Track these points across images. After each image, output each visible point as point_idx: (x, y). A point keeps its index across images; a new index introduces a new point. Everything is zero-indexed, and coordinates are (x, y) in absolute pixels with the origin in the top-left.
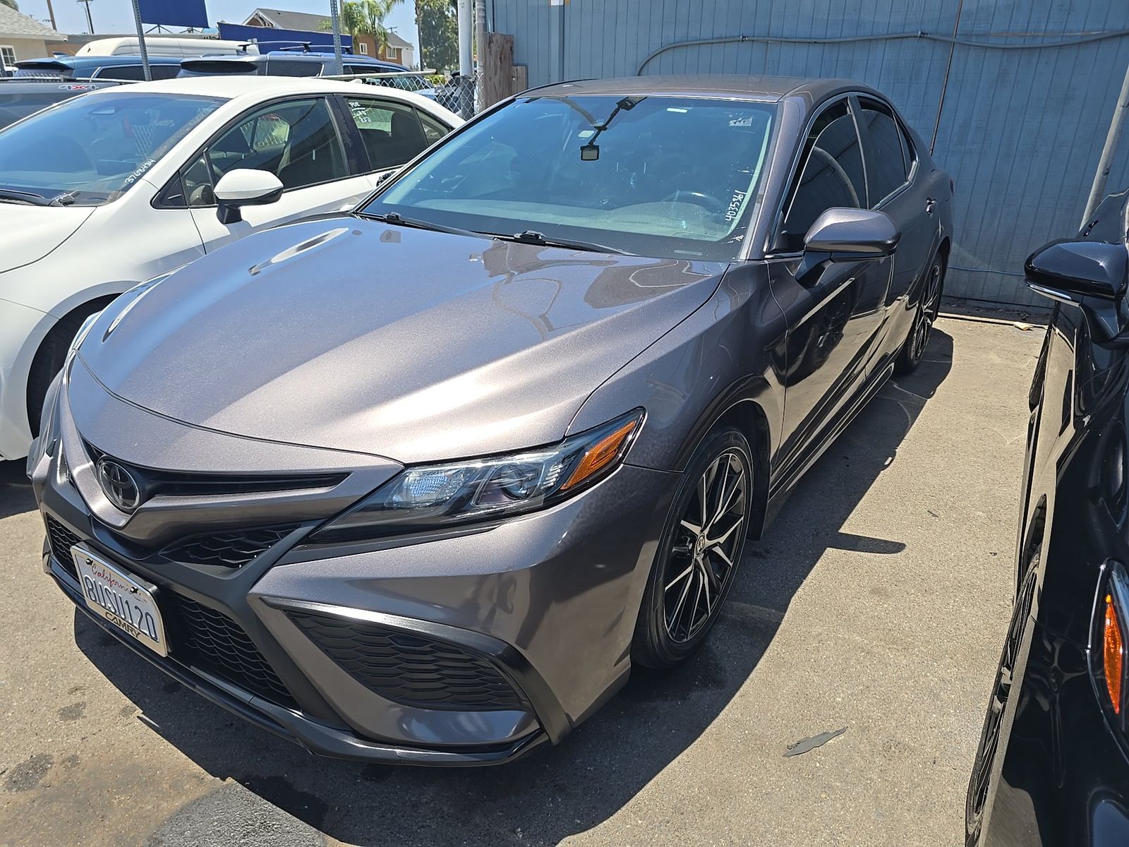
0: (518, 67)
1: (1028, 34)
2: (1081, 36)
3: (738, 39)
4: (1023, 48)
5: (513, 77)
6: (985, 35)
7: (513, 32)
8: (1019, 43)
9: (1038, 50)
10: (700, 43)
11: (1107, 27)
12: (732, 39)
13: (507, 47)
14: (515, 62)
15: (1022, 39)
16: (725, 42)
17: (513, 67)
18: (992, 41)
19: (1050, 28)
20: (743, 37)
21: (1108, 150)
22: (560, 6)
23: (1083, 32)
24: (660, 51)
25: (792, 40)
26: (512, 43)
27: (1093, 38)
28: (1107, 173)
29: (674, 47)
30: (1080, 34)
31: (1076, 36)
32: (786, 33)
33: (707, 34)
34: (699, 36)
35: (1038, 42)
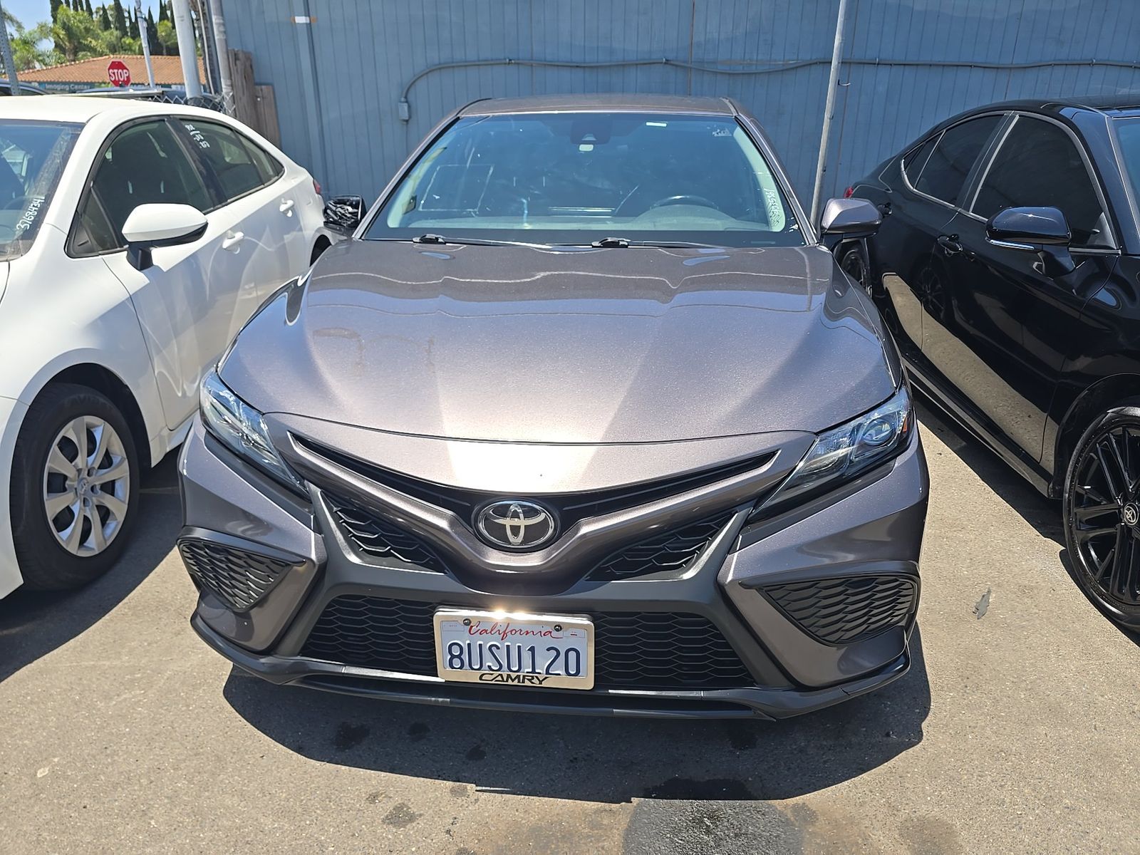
0: (263, 87)
1: (745, 62)
2: (783, 65)
3: (504, 61)
4: (743, 74)
5: (257, 97)
6: (714, 63)
7: (251, 48)
8: (740, 69)
9: (754, 75)
10: (466, 65)
11: (800, 58)
12: (498, 62)
13: (248, 64)
14: (257, 80)
15: (741, 67)
16: (491, 64)
17: (257, 87)
18: (720, 68)
19: (760, 58)
20: (510, 60)
21: (824, 152)
22: (306, 24)
23: (784, 61)
24: (425, 72)
25: (556, 64)
26: (251, 61)
27: (792, 66)
28: (825, 171)
29: (440, 68)
30: (781, 63)
31: (779, 64)
32: (549, 57)
33: (471, 55)
34: (464, 58)
35: (753, 69)
